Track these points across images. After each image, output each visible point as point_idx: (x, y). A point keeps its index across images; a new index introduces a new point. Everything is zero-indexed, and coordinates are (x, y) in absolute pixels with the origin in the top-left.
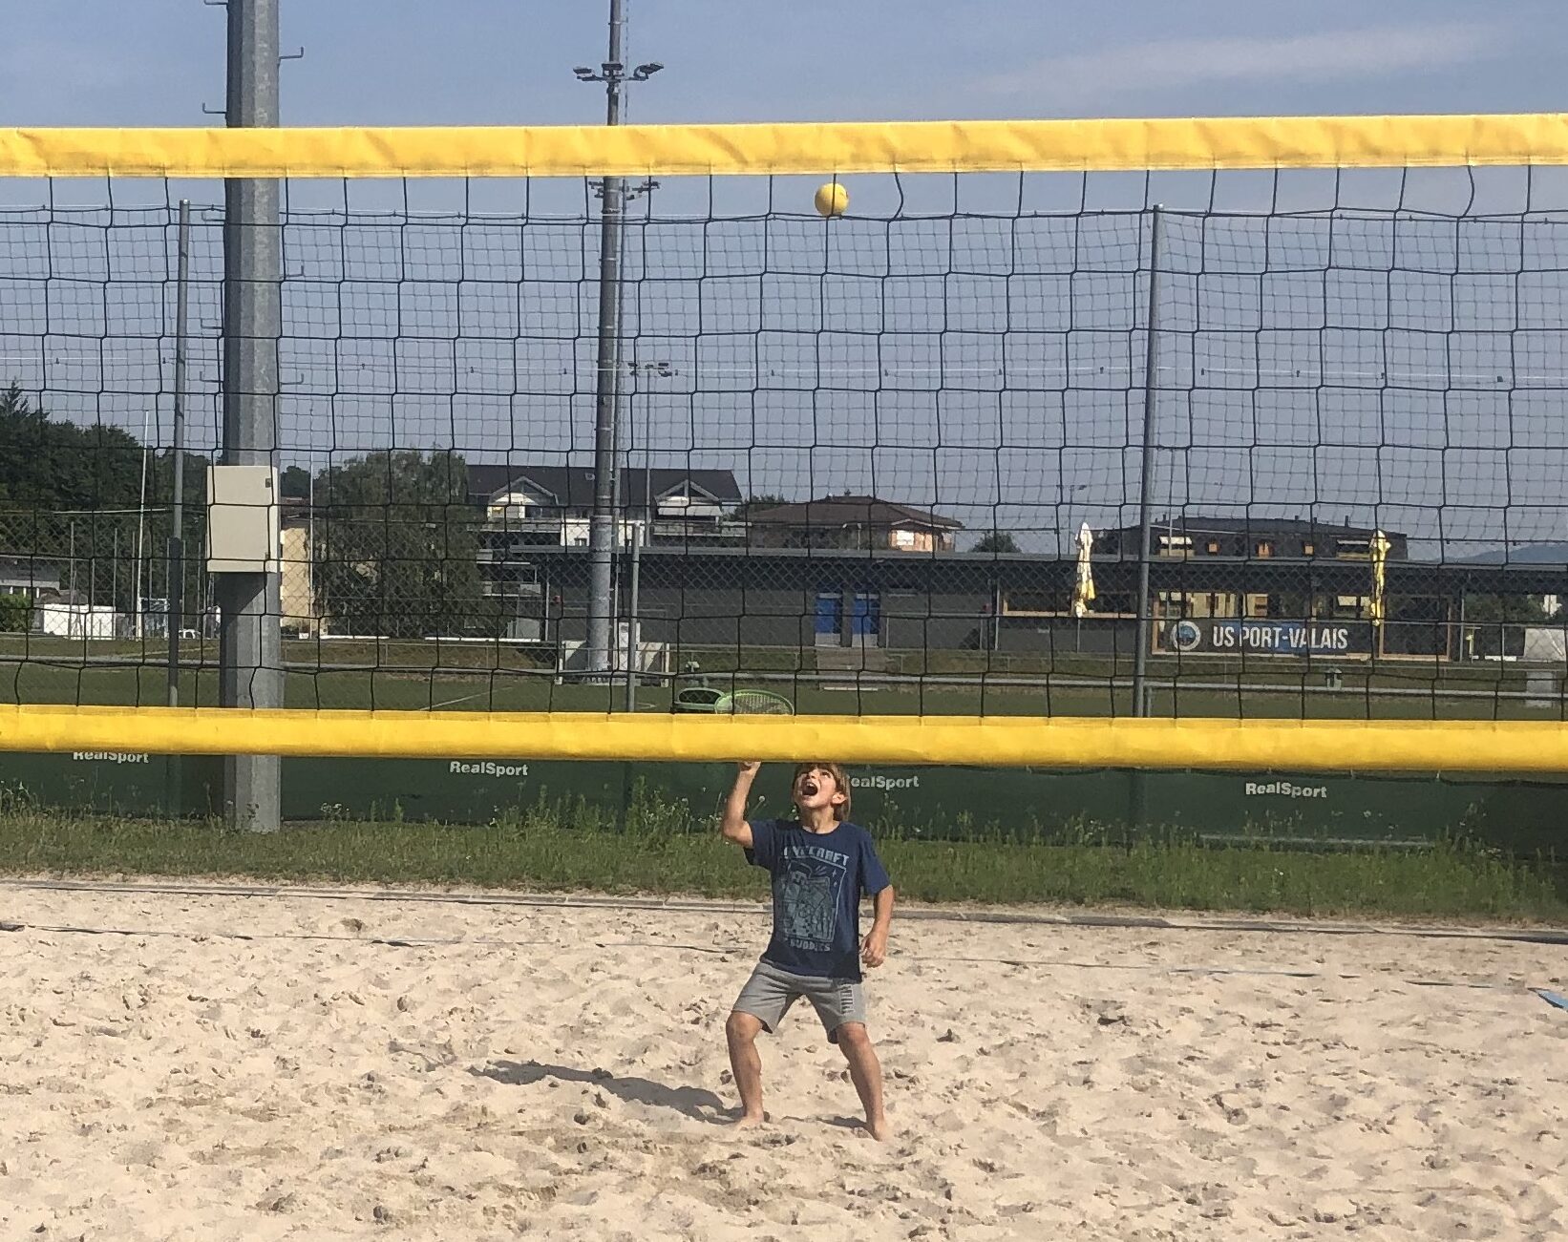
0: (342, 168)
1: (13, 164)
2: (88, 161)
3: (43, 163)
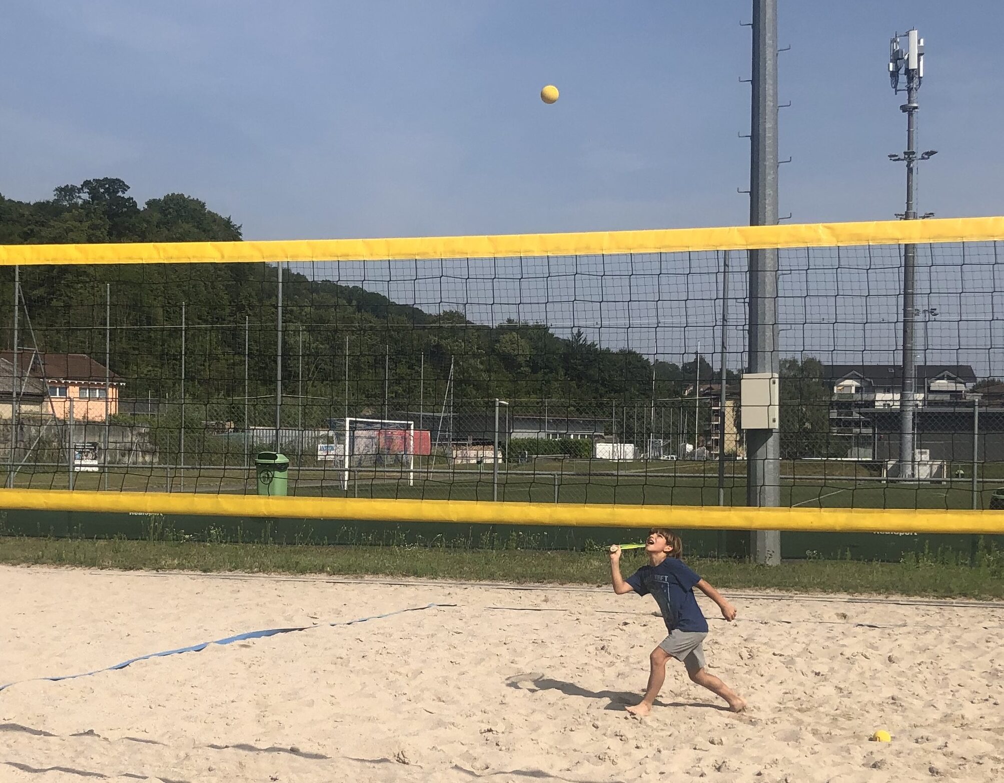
1: (819, 240)
2: (859, 237)
3: (834, 239)
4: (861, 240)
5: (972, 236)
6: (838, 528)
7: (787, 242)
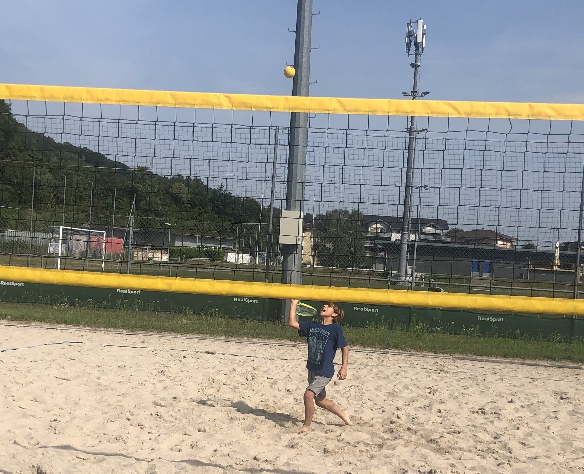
0: (328, 110)
1: (221, 105)
2: (245, 105)
3: (231, 105)
4: (247, 107)
5: (315, 109)
6: (224, 293)
7: (200, 104)
